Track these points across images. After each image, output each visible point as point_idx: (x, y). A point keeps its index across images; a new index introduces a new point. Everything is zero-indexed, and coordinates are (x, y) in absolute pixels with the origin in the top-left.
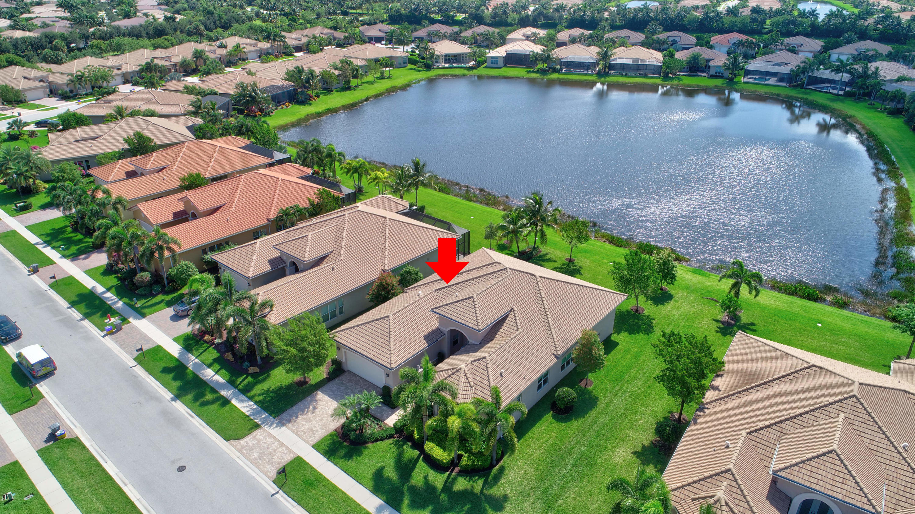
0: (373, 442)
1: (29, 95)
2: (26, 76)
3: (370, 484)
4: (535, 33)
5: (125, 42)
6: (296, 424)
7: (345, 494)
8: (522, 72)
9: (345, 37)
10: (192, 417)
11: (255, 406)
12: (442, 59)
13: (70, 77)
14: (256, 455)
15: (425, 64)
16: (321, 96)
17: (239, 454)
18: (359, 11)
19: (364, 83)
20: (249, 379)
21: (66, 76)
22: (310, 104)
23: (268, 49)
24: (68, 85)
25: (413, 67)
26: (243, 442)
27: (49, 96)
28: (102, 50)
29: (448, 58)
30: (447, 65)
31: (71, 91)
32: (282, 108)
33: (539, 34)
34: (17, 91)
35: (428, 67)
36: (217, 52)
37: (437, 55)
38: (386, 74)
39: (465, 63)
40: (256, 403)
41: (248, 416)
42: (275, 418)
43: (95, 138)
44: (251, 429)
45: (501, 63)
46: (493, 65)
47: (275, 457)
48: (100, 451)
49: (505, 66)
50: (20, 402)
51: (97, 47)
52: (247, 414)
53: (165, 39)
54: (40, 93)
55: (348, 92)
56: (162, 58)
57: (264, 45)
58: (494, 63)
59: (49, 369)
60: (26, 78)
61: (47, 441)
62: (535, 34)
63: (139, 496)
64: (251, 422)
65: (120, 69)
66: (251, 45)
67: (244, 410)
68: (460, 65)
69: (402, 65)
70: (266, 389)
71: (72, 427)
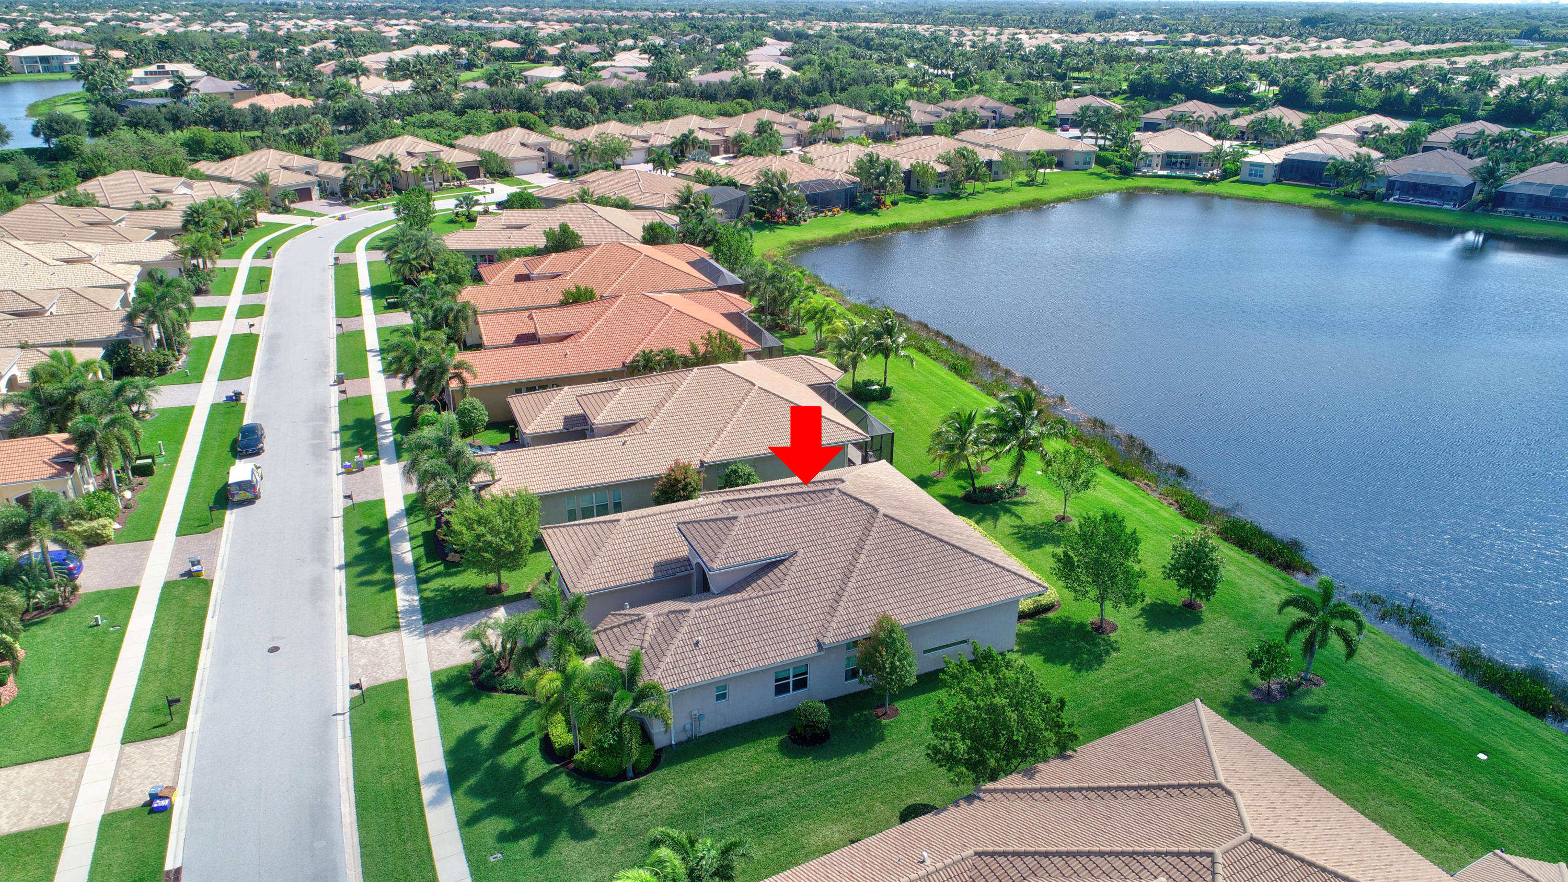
0: (504, 692)
1: (518, 167)
2: (523, 141)
3: (452, 743)
4: (1380, 126)
5: (679, 105)
6: (440, 639)
7: (413, 744)
8: (1303, 194)
9: (1016, 114)
10: (341, 594)
11: (417, 603)
12: (1157, 161)
13: (572, 147)
14: (363, 661)
15: (1121, 168)
16: (900, 204)
17: (346, 654)
18: (1087, 75)
19: (989, 189)
20: (441, 568)
21: (567, 144)
22: (876, 214)
23: (880, 126)
24: (567, 157)
25: (1100, 170)
26: (363, 641)
27: (543, 171)
28: (646, 114)
29: (1171, 160)
30: (1165, 173)
31: (571, 167)
32: (826, 216)
33: (1387, 128)
34: (503, 160)
35: (1126, 173)
36: (799, 127)
37: (1146, 154)
38: (1039, 179)
39: (1200, 171)
40: (421, 599)
41: (397, 612)
42: (424, 624)
43: (521, 227)
44: (386, 628)
45: (1269, 175)
46: (1253, 179)
47: (380, 672)
48: (219, 602)
49: (1278, 181)
50: (197, 524)
51: (641, 109)
52: (399, 609)
53: (737, 103)
54: (533, 165)
55: (953, 201)
56: (712, 131)
57: (877, 120)
58: (1256, 174)
59: (249, 495)
60: (523, 145)
61: (182, 575)
62: (1378, 128)
63: (208, 666)
64: (395, 620)
65: (646, 141)
66: (855, 119)
67: (400, 604)
68: (1190, 174)
69: (1081, 165)
70: (447, 585)
71: (218, 567)
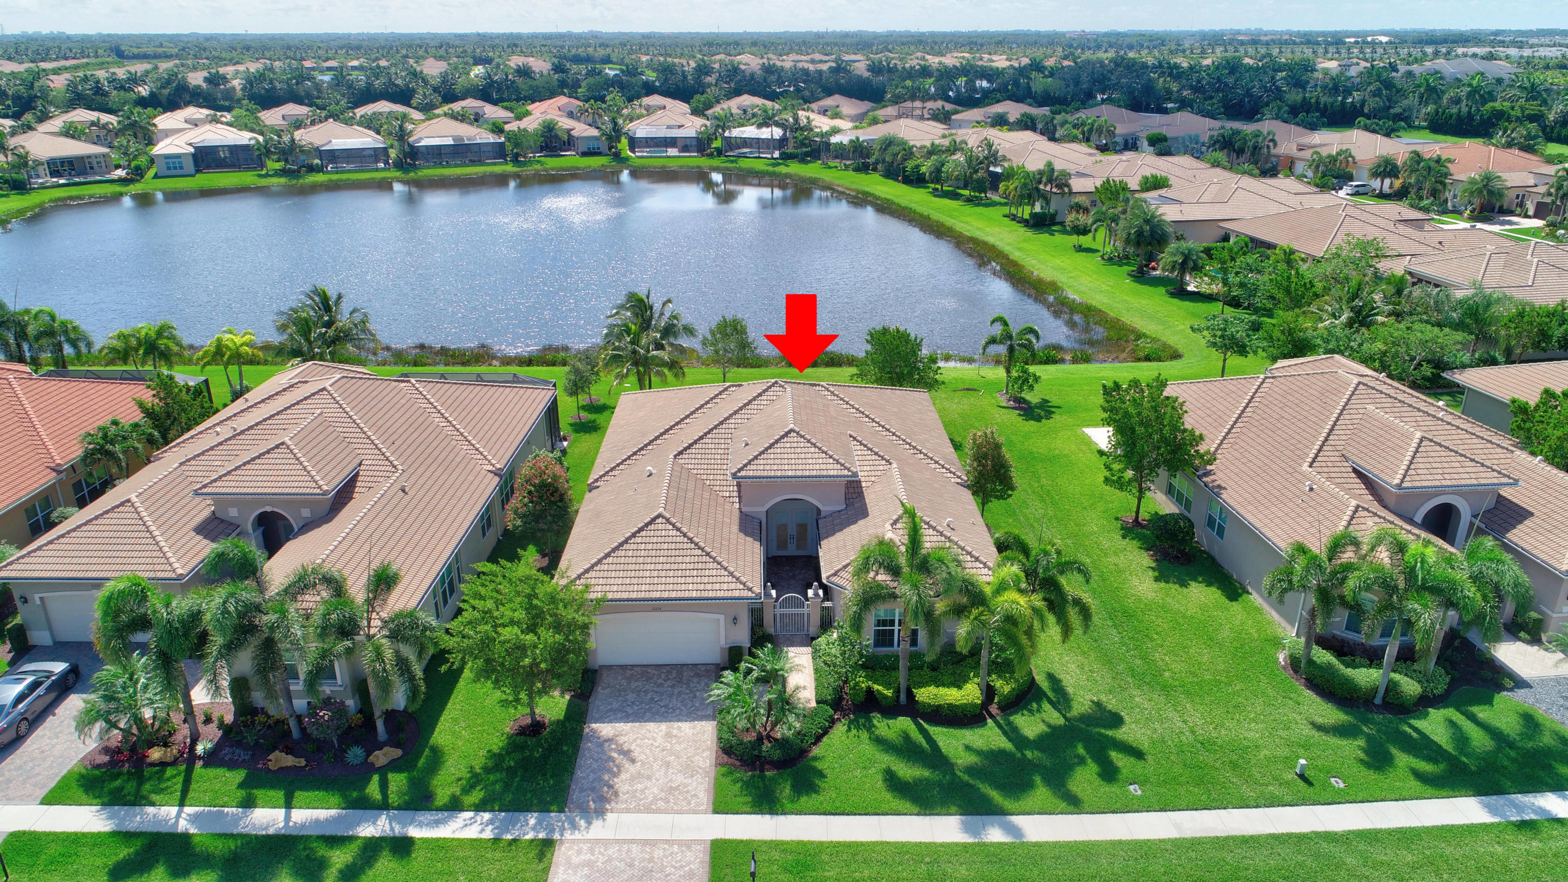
0: (815, 744)
4: (215, 115)
11: (487, 816)
12: (44, 170)
15: (8, 183)
20: (397, 776)
30: (64, 181)
33: (223, 116)
35: (19, 187)
37: (34, 161)
39: (99, 174)
40: (479, 808)
41: (496, 840)
42: (561, 811)
44: (539, 855)
46: (173, 172)
47: (669, 869)
49: (198, 171)
58: (175, 167)
64: (520, 844)
67: (472, 833)
70: (465, 775)
